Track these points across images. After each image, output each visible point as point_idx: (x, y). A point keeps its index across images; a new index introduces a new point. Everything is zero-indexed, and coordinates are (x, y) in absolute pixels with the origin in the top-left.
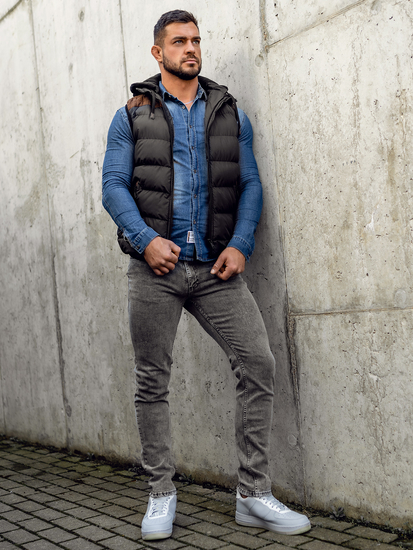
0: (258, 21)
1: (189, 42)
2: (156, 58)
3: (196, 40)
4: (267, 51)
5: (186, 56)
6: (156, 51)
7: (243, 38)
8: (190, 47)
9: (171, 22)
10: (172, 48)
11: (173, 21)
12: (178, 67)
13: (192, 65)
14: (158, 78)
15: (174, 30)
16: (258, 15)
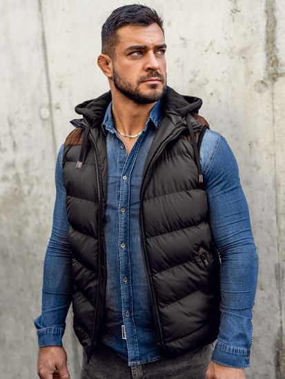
0: (262, 43)
1: (151, 53)
2: (105, 72)
3: (160, 49)
4: (274, 80)
5: (145, 74)
6: (103, 62)
7: (236, 57)
8: (153, 60)
9: (125, 24)
10: (127, 61)
11: (128, 23)
12: (133, 89)
13: (154, 87)
14: (107, 98)
15: (130, 36)
16: (263, 36)
